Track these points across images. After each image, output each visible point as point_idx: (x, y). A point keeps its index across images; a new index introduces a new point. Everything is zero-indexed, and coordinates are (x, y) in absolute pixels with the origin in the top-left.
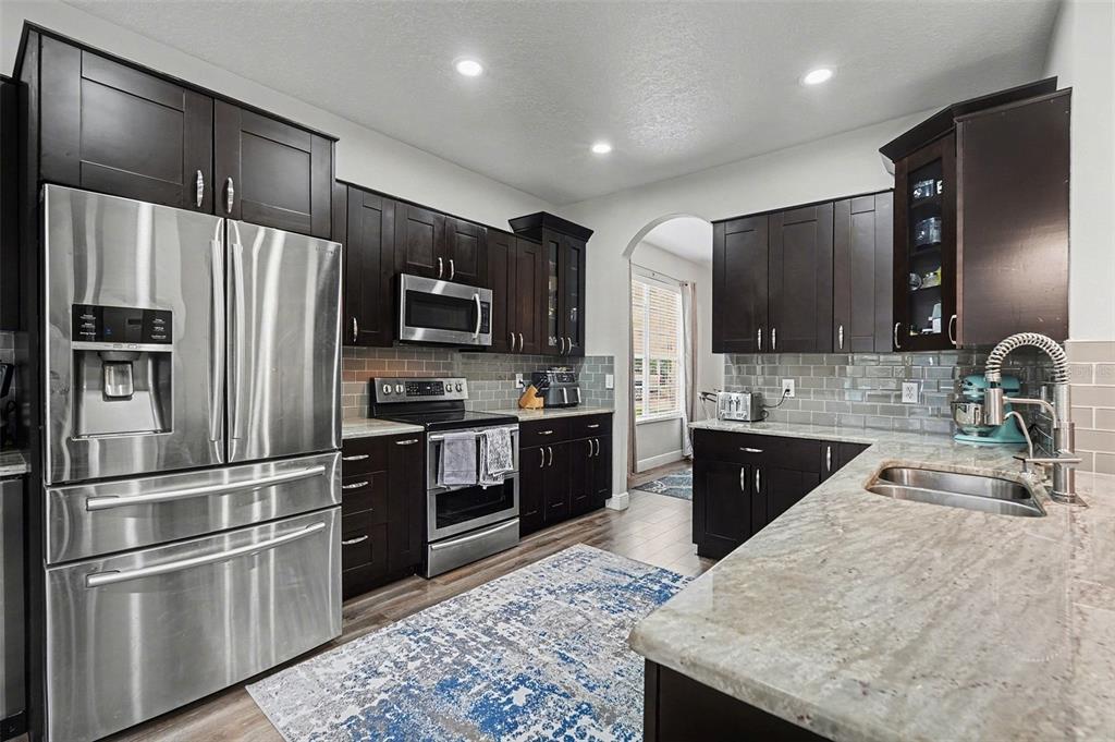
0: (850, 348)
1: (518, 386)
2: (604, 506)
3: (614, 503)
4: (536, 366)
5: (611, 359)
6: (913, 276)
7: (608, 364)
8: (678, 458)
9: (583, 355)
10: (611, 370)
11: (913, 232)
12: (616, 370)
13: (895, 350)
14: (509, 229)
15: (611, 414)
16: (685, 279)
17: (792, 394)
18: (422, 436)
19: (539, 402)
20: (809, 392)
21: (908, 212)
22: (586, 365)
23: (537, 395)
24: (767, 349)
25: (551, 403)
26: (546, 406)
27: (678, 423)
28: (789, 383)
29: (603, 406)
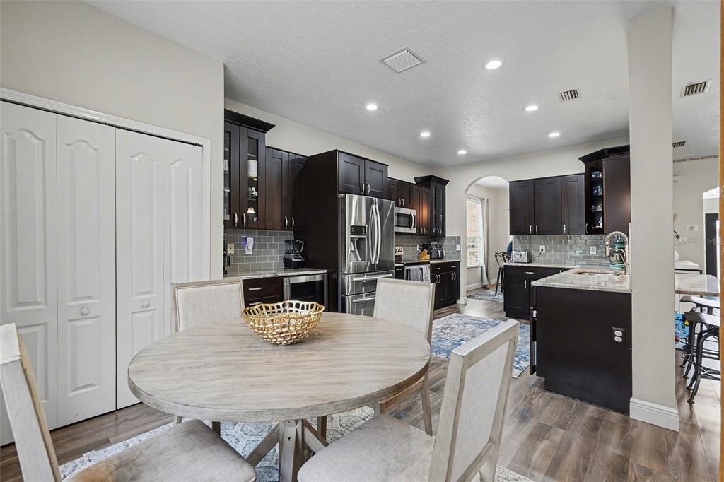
0: (568, 233)
1: (418, 250)
2: (456, 303)
3: (461, 301)
4: (425, 241)
5: (459, 238)
6: (593, 206)
7: (458, 240)
8: (480, 286)
9: (445, 236)
10: (459, 243)
11: (592, 191)
12: (461, 242)
13: (586, 234)
14: (414, 182)
15: (459, 262)
16: (484, 197)
17: (544, 251)
18: (403, 267)
19: (428, 257)
20: (551, 251)
21: (590, 183)
22: (446, 240)
23: (428, 254)
24: (534, 233)
25: (433, 257)
26: (431, 259)
27: (480, 269)
28: (542, 247)
29: (456, 258)
